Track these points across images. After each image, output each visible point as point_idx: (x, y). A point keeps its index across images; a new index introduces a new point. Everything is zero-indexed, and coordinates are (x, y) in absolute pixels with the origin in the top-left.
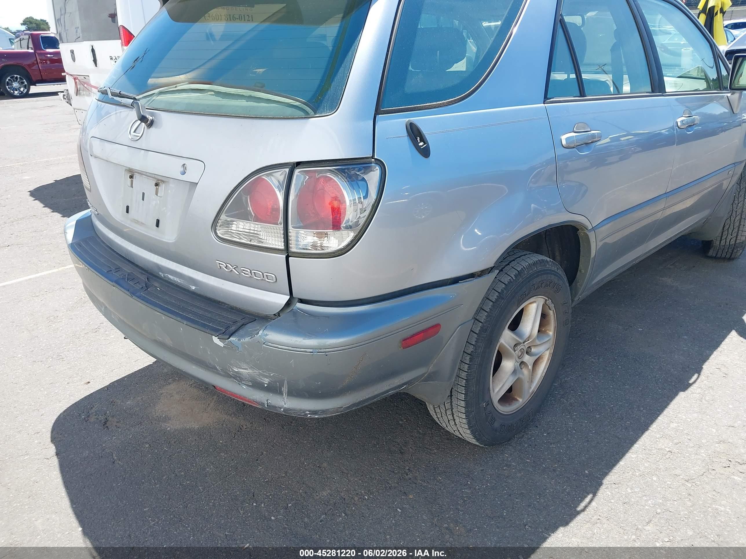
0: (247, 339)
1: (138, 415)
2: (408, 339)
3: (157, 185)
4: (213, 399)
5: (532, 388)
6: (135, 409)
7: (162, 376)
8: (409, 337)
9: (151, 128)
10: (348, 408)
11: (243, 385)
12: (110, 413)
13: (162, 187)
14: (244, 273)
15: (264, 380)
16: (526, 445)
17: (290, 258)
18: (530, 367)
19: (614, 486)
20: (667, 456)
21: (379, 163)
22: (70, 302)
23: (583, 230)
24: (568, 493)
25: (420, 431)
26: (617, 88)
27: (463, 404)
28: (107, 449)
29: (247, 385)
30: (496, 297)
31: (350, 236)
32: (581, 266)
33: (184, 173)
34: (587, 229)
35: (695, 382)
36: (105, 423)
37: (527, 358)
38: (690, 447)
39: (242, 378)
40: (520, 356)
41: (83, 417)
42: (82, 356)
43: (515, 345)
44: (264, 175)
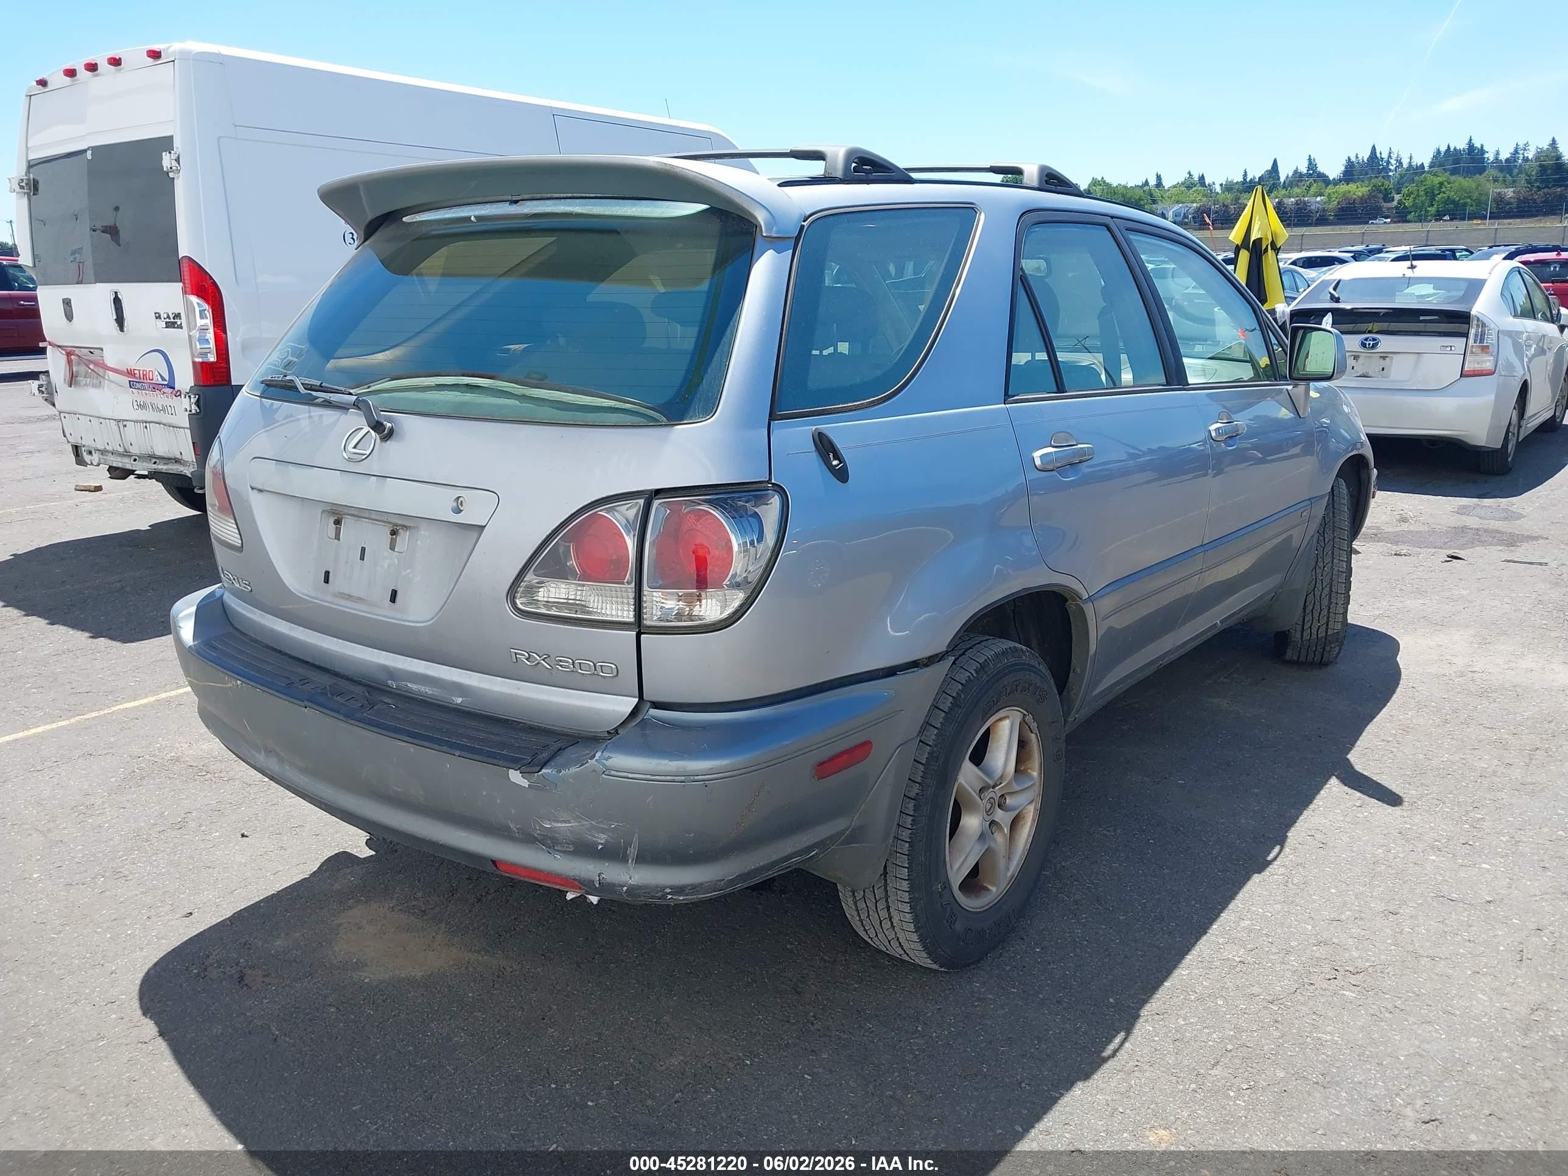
0: (574, 770)
1: (301, 961)
2: (824, 762)
3: (394, 533)
4: (439, 928)
5: (1011, 870)
6: (295, 952)
7: (332, 897)
8: (826, 759)
9: (388, 442)
10: (732, 882)
11: (557, 853)
12: (247, 961)
13: (403, 538)
14: (561, 666)
15: (598, 838)
16: (1008, 968)
17: (642, 636)
18: (1005, 830)
19: (1156, 1017)
20: (1238, 969)
21: (780, 490)
22: (111, 778)
23: (1074, 600)
24: (1085, 1033)
25: (826, 957)
26: (1110, 376)
27: (905, 885)
28: (256, 1021)
29: (564, 852)
30: (949, 705)
31: (738, 598)
32: (1074, 661)
33: (458, 511)
34: (1081, 599)
35: (1275, 858)
36: (241, 978)
37: (999, 815)
38: (1272, 954)
39: (557, 840)
40: (990, 809)
41: (195, 971)
42: (163, 870)
43: (982, 790)
44: (603, 509)
